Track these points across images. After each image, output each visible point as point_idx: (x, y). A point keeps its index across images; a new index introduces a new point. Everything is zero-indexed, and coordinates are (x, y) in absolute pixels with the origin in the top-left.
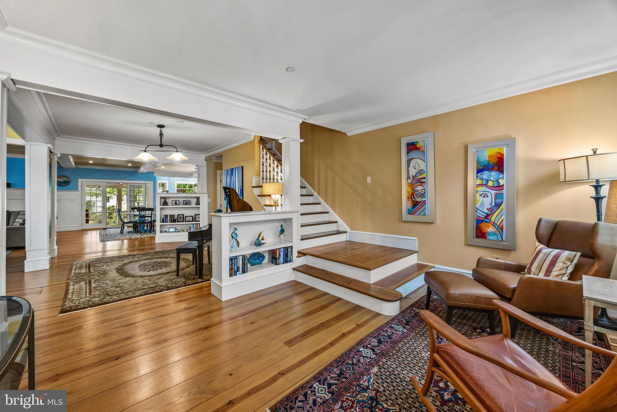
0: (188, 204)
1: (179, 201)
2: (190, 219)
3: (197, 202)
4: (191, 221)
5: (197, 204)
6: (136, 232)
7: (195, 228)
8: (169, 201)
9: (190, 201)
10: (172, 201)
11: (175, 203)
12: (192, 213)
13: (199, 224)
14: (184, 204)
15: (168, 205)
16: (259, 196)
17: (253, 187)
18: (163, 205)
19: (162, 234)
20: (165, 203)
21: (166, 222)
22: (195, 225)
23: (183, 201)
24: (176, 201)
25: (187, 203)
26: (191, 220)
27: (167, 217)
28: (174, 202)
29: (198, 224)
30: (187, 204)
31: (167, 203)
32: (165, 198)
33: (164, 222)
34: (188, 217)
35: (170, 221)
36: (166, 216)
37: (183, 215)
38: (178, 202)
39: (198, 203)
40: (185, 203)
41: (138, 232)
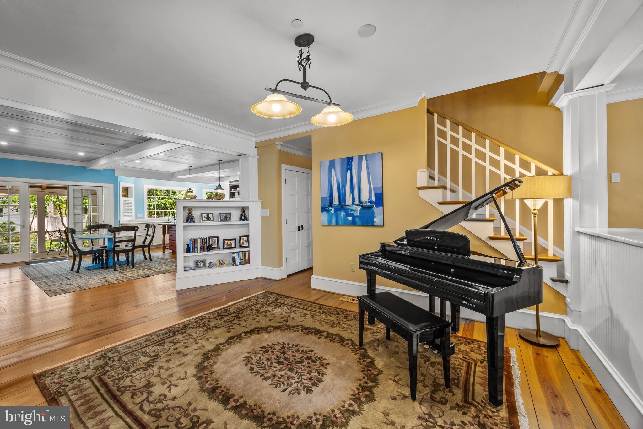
0: (228, 218)
1: (213, 214)
2: (231, 244)
3: (242, 215)
4: (233, 248)
5: (241, 219)
6: (102, 268)
7: (242, 258)
8: (196, 214)
9: (230, 213)
10: (202, 214)
11: (206, 218)
12: (234, 233)
13: (249, 251)
14: (222, 218)
15: (194, 222)
16: (440, 203)
17: (419, 188)
18: (187, 221)
19: (187, 273)
20: (190, 218)
21: (194, 251)
22: (241, 254)
23: (220, 213)
24: (208, 214)
25: (226, 217)
26: (233, 245)
27: (196, 242)
28: (205, 215)
29: (247, 253)
30: (226, 219)
31: (193, 217)
32: (190, 209)
33: (191, 250)
34: (228, 242)
35: (201, 249)
36: (194, 241)
37: (218, 238)
38: (211, 216)
39: (244, 217)
40: (224, 218)
41: (107, 268)
